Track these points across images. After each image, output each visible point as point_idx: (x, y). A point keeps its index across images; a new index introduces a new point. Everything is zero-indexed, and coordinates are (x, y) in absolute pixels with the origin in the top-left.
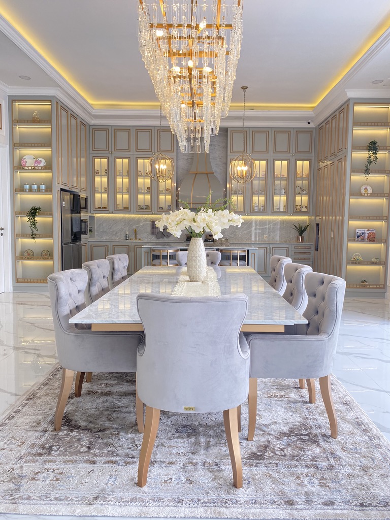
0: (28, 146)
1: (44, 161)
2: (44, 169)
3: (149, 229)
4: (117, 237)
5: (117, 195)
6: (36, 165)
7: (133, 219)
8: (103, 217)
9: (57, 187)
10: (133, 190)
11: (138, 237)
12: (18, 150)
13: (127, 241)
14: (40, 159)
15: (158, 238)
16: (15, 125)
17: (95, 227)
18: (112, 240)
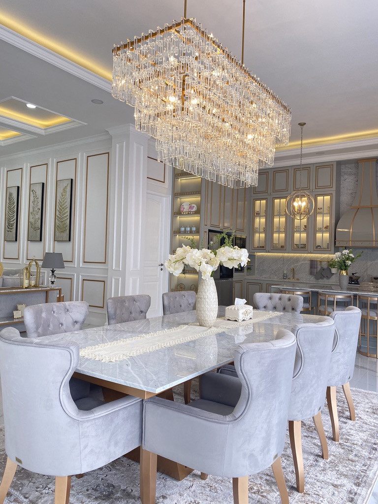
0: (187, 195)
1: (196, 206)
2: (195, 214)
3: (308, 268)
4: (276, 275)
5: (274, 235)
6: (190, 210)
7: (292, 258)
8: (263, 256)
9: (204, 229)
10: (290, 229)
11: (296, 276)
12: (179, 199)
13: (285, 280)
14: (193, 205)
15: (317, 278)
16: (177, 178)
17: (256, 266)
18: (270, 278)
